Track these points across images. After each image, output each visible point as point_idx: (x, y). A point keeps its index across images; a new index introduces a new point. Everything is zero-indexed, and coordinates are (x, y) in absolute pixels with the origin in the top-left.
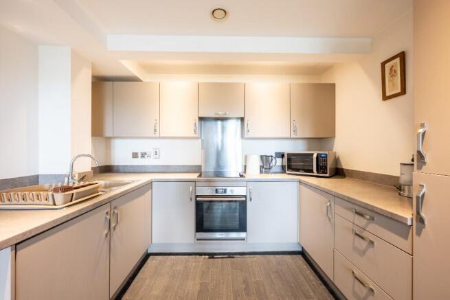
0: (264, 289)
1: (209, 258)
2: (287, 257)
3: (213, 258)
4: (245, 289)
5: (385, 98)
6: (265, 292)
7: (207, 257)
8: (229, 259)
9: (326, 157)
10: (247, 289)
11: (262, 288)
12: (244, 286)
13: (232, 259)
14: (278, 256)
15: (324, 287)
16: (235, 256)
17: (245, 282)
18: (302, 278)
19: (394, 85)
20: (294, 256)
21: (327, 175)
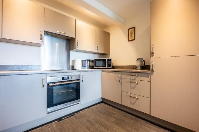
0: (98, 119)
1: (58, 121)
2: (98, 105)
3: (61, 120)
4: (90, 124)
5: (129, 41)
6: (99, 120)
7: (57, 121)
8: (72, 116)
9: (111, 60)
10: (91, 123)
11: (97, 120)
12: (89, 123)
13: (74, 116)
14: (94, 106)
15: (116, 109)
16: (74, 114)
17: (88, 121)
18: (108, 109)
19: (132, 37)
20: (100, 104)
21: (111, 68)
